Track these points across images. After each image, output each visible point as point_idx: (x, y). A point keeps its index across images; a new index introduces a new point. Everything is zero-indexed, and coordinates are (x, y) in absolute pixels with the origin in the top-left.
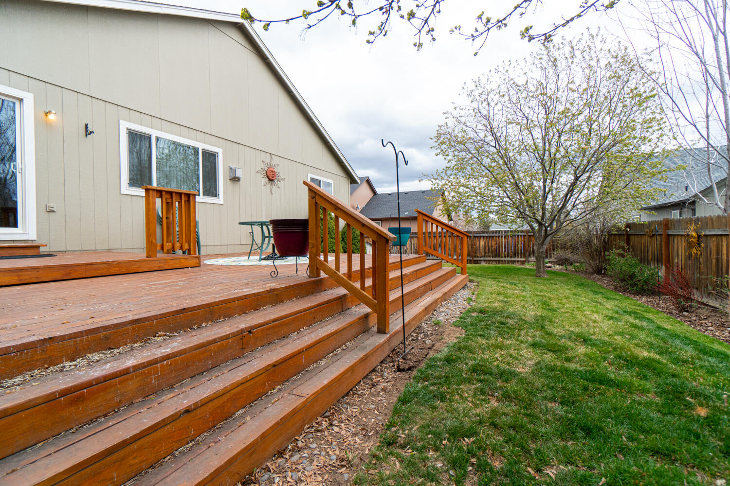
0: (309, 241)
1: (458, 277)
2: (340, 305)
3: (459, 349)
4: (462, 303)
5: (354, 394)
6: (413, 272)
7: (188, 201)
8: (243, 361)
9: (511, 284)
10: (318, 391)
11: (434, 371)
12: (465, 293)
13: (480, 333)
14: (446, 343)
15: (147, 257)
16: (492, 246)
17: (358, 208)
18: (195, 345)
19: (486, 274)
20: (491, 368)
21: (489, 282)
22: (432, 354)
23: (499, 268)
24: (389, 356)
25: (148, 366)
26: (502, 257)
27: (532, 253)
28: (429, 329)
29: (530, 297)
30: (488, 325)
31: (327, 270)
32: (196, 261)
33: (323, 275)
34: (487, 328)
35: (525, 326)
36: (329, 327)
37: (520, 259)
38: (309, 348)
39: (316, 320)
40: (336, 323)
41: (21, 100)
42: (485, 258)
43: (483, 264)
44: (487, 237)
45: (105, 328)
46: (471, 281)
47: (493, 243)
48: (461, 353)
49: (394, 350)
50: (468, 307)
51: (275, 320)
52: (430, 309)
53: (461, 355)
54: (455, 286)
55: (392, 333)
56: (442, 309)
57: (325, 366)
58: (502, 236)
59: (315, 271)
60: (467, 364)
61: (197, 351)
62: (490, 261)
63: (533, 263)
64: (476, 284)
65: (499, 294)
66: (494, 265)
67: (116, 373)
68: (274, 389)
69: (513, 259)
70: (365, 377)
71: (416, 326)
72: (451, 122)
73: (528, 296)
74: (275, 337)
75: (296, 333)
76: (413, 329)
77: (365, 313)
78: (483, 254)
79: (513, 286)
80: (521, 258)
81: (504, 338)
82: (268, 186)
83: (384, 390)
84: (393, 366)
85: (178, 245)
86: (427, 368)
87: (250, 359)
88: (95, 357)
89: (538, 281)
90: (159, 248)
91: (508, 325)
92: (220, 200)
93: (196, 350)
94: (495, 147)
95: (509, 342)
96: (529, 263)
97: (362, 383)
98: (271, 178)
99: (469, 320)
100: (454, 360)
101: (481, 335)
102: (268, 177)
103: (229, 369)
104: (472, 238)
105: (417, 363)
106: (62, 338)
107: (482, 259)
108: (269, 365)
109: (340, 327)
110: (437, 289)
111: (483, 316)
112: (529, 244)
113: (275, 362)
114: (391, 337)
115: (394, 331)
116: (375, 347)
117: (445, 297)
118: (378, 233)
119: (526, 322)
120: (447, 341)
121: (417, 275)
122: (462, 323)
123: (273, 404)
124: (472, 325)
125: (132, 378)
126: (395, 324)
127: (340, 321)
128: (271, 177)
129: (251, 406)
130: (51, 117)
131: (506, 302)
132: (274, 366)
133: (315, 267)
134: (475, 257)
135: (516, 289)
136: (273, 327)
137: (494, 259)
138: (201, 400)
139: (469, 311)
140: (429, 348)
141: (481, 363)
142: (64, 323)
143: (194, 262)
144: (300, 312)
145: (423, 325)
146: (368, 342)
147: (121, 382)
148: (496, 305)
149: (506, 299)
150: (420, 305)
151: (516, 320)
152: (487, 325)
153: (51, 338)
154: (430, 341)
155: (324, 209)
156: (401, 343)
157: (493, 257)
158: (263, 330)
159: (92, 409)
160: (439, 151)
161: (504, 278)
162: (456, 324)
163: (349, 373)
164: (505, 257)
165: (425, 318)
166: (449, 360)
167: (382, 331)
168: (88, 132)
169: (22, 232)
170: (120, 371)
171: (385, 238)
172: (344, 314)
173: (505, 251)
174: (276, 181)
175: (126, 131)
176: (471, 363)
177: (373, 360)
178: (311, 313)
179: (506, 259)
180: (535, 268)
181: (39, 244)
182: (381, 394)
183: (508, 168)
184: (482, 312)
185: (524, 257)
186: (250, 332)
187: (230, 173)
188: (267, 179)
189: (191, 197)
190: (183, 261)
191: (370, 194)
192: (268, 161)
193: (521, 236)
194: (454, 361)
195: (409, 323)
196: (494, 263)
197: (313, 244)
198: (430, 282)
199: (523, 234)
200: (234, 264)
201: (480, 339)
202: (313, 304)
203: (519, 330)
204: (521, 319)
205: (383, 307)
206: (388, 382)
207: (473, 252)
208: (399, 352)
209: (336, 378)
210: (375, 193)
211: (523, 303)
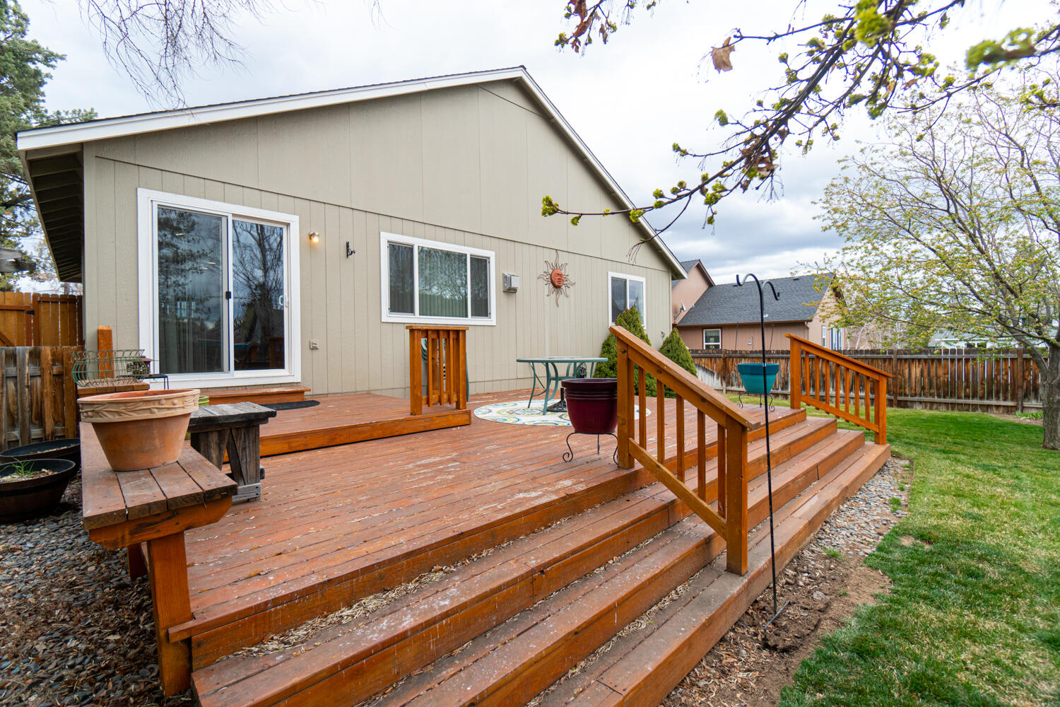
0: (618, 415)
1: (870, 449)
2: (664, 519)
3: (882, 626)
4: (879, 510)
5: (693, 684)
6: (785, 446)
7: (457, 339)
8: (535, 618)
9: (986, 468)
10: (639, 684)
11: (834, 672)
12: (884, 486)
13: (923, 592)
14: (853, 604)
15: (411, 414)
16: (938, 377)
17: (683, 309)
18: (477, 597)
19: (926, 436)
20: (952, 690)
21: (937, 461)
22: (827, 629)
23: (954, 421)
24: (747, 613)
25: (426, 627)
26: (959, 398)
27: (1033, 391)
28: (818, 566)
29: (1034, 508)
30: (940, 575)
31: (644, 459)
32: (466, 417)
33: (638, 466)
34: (938, 583)
35: (1027, 586)
36: (651, 560)
37: (1002, 403)
38: (623, 602)
39: (630, 545)
40: (660, 554)
41: (288, 225)
42: (923, 398)
43: (919, 411)
44: (926, 360)
45: (380, 565)
46: (897, 456)
47: (941, 372)
48: (887, 639)
49: (756, 601)
50: (894, 520)
51: (574, 552)
52: (819, 522)
53: (886, 643)
54: (863, 472)
55: (752, 574)
56: (840, 521)
57: (648, 632)
58: (959, 360)
59: (626, 459)
60: (899, 667)
61: (480, 603)
62: (932, 403)
63: (1034, 412)
64: (907, 462)
65: (959, 495)
66: (942, 412)
67: (394, 637)
68: (576, 667)
69: (986, 402)
70: (710, 652)
71: (792, 556)
72: (854, 173)
73: (1029, 505)
74: (575, 576)
75: (602, 568)
76: (787, 562)
77: (706, 536)
78: (918, 390)
79: (990, 474)
80: (1005, 399)
81: (978, 614)
82: (553, 296)
83: (743, 687)
84: (756, 635)
85: (445, 396)
86: (820, 662)
87: (543, 616)
88: (371, 602)
89: (1050, 462)
90: (424, 402)
91: (986, 581)
92: (492, 320)
93: (478, 602)
94: (948, 211)
95: (989, 625)
96: (1026, 411)
97: (704, 663)
98: (557, 284)
99: (897, 554)
100: (874, 652)
101: (925, 598)
102: (552, 282)
103: (518, 630)
104: (894, 362)
105: (799, 641)
106: (340, 580)
107: (916, 398)
108: (569, 634)
109: (667, 563)
110: (829, 477)
111: (927, 547)
112: (1023, 376)
113: (578, 627)
114: (750, 582)
115: (756, 570)
116: (725, 603)
117: (846, 495)
118: (728, 416)
119: (1028, 577)
120: (855, 601)
121: (792, 450)
122: (881, 560)
123: (576, 696)
124: (905, 569)
125: (409, 645)
126: (758, 558)
127: (665, 550)
128: (557, 282)
129: (547, 694)
130: (315, 240)
131: (976, 518)
132: (576, 633)
133: (627, 453)
134: (901, 395)
135: (997, 484)
136: (572, 562)
137: (942, 400)
138: (487, 689)
139: (896, 533)
140: (819, 611)
141: (930, 672)
142: (339, 549)
143: (462, 419)
144: (607, 535)
145: (807, 553)
146: (713, 590)
147: (399, 649)
148: (955, 523)
149: (976, 509)
150: (798, 514)
151: (1004, 570)
152: (936, 574)
153: (329, 580)
154: (821, 593)
155: (641, 370)
156: (768, 587)
157: (939, 396)
158: (559, 567)
159: (371, 683)
160: (829, 222)
161: (967, 451)
162: (871, 562)
163: (685, 650)
164: (967, 397)
165: (808, 539)
166: (862, 651)
167: (735, 568)
168: (349, 252)
169: (288, 374)
170: (398, 636)
171: (740, 424)
172: (672, 532)
173: (967, 387)
174: (563, 287)
175: (387, 244)
176: (909, 666)
177: (722, 623)
178: (623, 535)
179: (970, 401)
180: (1040, 423)
181: (303, 389)
182: (738, 695)
183: (979, 249)
184: (924, 537)
185: (1012, 400)
186: (542, 572)
187: (504, 282)
188: (551, 286)
189: (461, 334)
190: (451, 418)
191: (701, 287)
192: (552, 261)
193: (1005, 360)
194: (873, 655)
195: (781, 552)
196: (943, 408)
197: (624, 419)
198: (817, 466)
199: (1009, 356)
200: (511, 420)
201: (923, 608)
202: (626, 522)
203: (1012, 597)
204: (1014, 568)
205: (737, 533)
206: (749, 670)
207: (895, 386)
208: (764, 609)
209: (665, 662)
210: (710, 284)
211: (1017, 522)
